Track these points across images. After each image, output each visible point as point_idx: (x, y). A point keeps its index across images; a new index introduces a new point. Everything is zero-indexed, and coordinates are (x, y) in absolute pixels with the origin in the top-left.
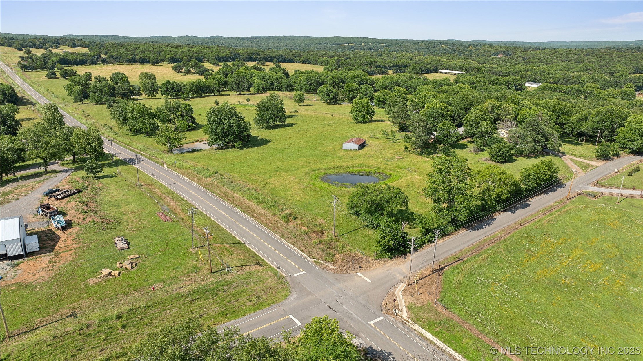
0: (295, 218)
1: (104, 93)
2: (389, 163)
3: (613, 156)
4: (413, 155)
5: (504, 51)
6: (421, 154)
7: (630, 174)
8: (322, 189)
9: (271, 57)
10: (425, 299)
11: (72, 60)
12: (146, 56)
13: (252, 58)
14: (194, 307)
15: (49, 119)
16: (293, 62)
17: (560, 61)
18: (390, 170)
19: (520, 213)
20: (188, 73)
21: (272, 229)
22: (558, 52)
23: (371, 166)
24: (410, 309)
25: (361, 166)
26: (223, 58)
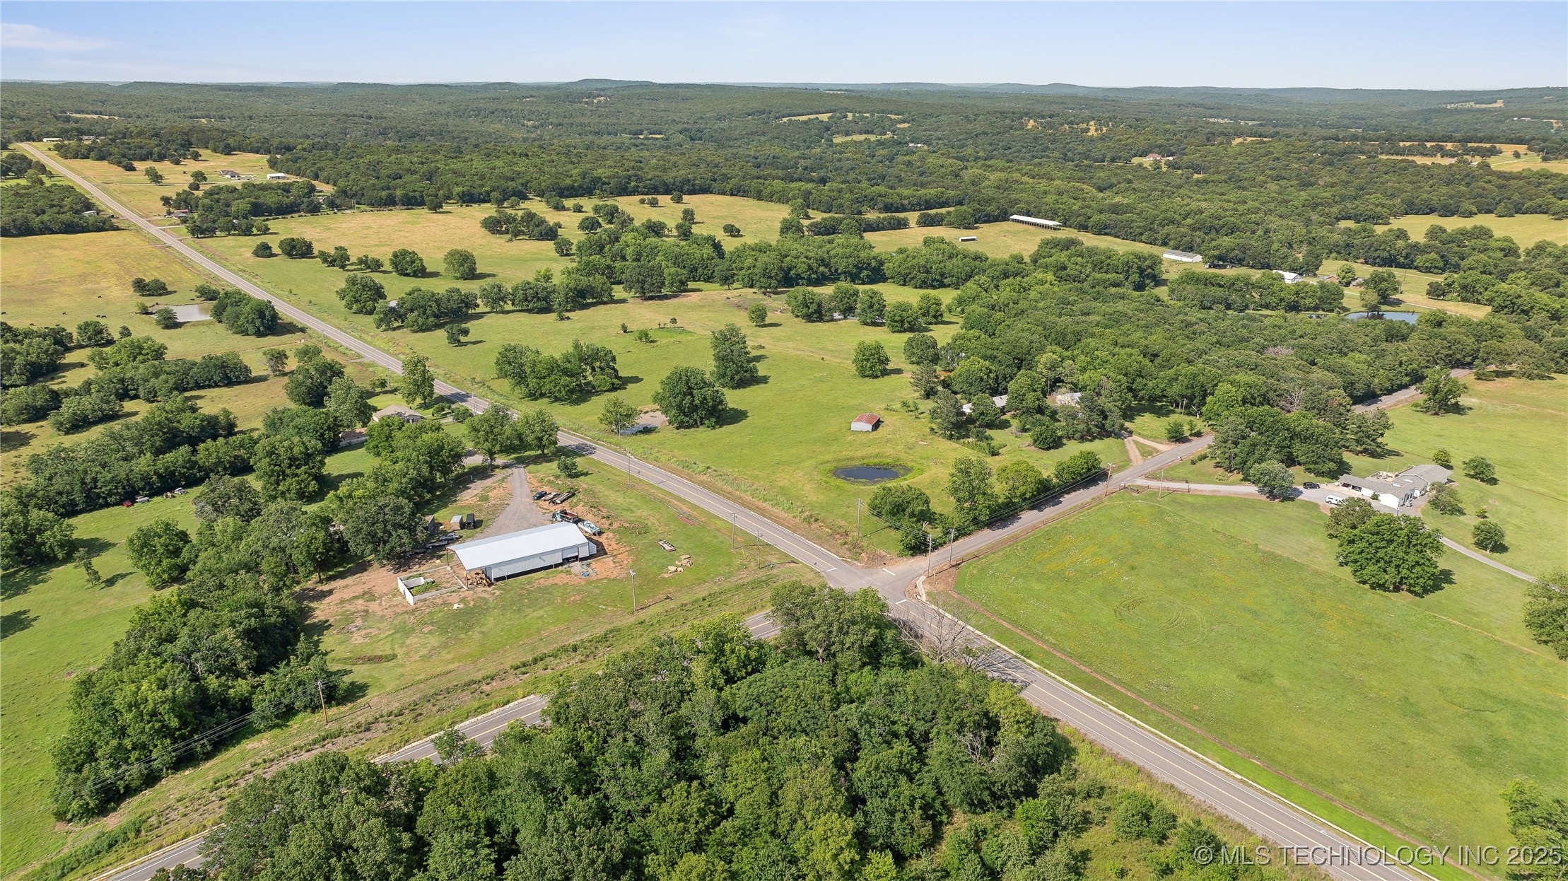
0: (816, 520)
1: (428, 312)
2: (911, 452)
3: (1191, 435)
4: (940, 439)
6: (951, 437)
7: (1193, 463)
8: (838, 487)
9: (665, 184)
10: (941, 587)
11: (273, 206)
12: (415, 191)
13: (627, 188)
14: (754, 593)
17: (1269, 180)
18: (912, 461)
19: (1049, 511)
20: (516, 236)
21: (794, 532)
22: (1272, 153)
23: (889, 457)
24: (928, 594)
25: (877, 456)
26: (567, 188)
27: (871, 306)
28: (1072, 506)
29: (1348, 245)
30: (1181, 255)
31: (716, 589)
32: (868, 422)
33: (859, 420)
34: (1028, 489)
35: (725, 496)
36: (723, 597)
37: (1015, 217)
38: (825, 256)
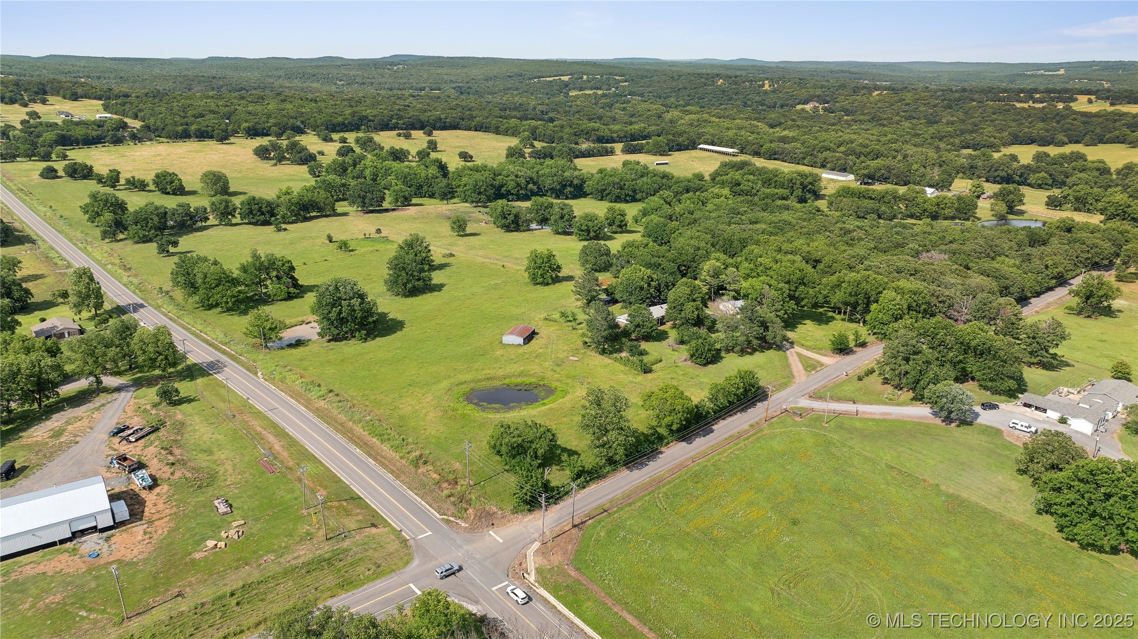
0: (425, 463)
1: (150, 225)
2: (558, 369)
3: (856, 346)
4: (593, 353)
5: (819, 96)
6: (603, 352)
7: (860, 379)
8: (464, 416)
9: (420, 121)
10: (557, 559)
12: (208, 126)
13: (388, 124)
15: (80, 292)
16: (460, 129)
17: (903, 119)
18: (558, 380)
20: (280, 161)
21: (398, 477)
23: (533, 375)
24: (539, 571)
25: (521, 374)
26: (339, 124)
27: (562, 217)
28: (726, 436)
29: (972, 167)
30: (838, 175)
31: (256, 576)
32: (519, 335)
33: (511, 333)
34: (676, 420)
35: (335, 428)
36: (263, 588)
37: (702, 146)
38: (534, 176)
